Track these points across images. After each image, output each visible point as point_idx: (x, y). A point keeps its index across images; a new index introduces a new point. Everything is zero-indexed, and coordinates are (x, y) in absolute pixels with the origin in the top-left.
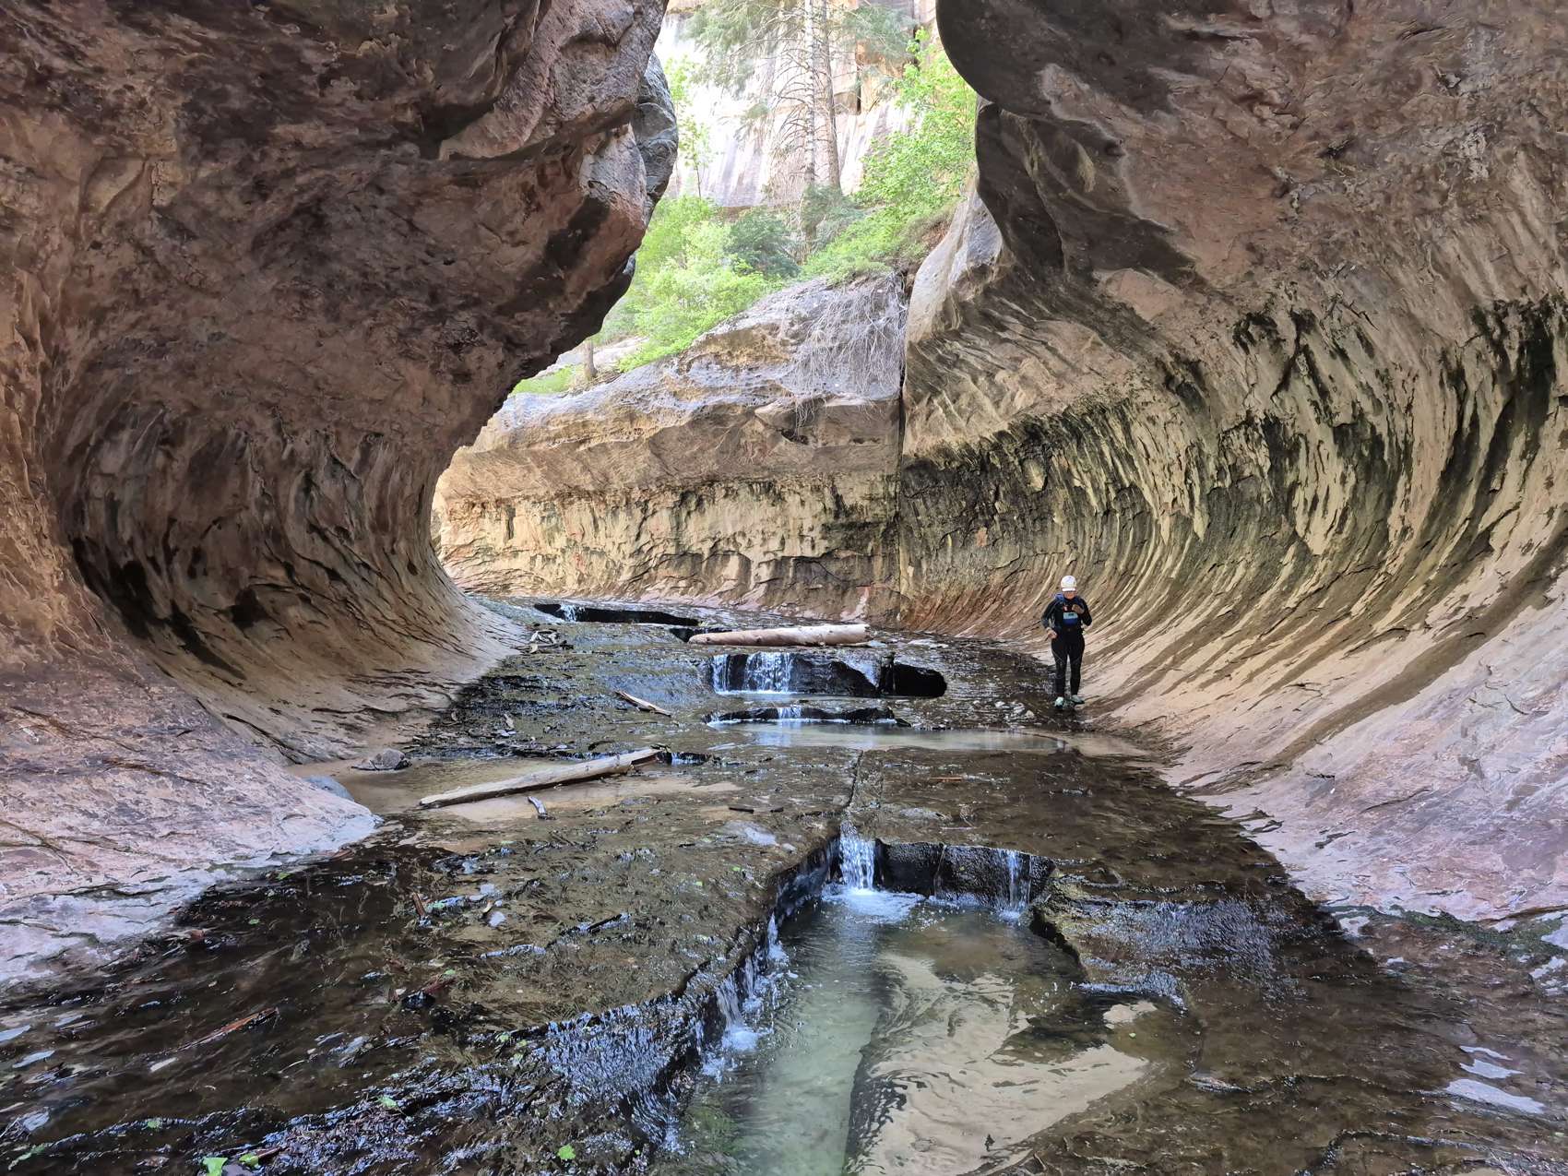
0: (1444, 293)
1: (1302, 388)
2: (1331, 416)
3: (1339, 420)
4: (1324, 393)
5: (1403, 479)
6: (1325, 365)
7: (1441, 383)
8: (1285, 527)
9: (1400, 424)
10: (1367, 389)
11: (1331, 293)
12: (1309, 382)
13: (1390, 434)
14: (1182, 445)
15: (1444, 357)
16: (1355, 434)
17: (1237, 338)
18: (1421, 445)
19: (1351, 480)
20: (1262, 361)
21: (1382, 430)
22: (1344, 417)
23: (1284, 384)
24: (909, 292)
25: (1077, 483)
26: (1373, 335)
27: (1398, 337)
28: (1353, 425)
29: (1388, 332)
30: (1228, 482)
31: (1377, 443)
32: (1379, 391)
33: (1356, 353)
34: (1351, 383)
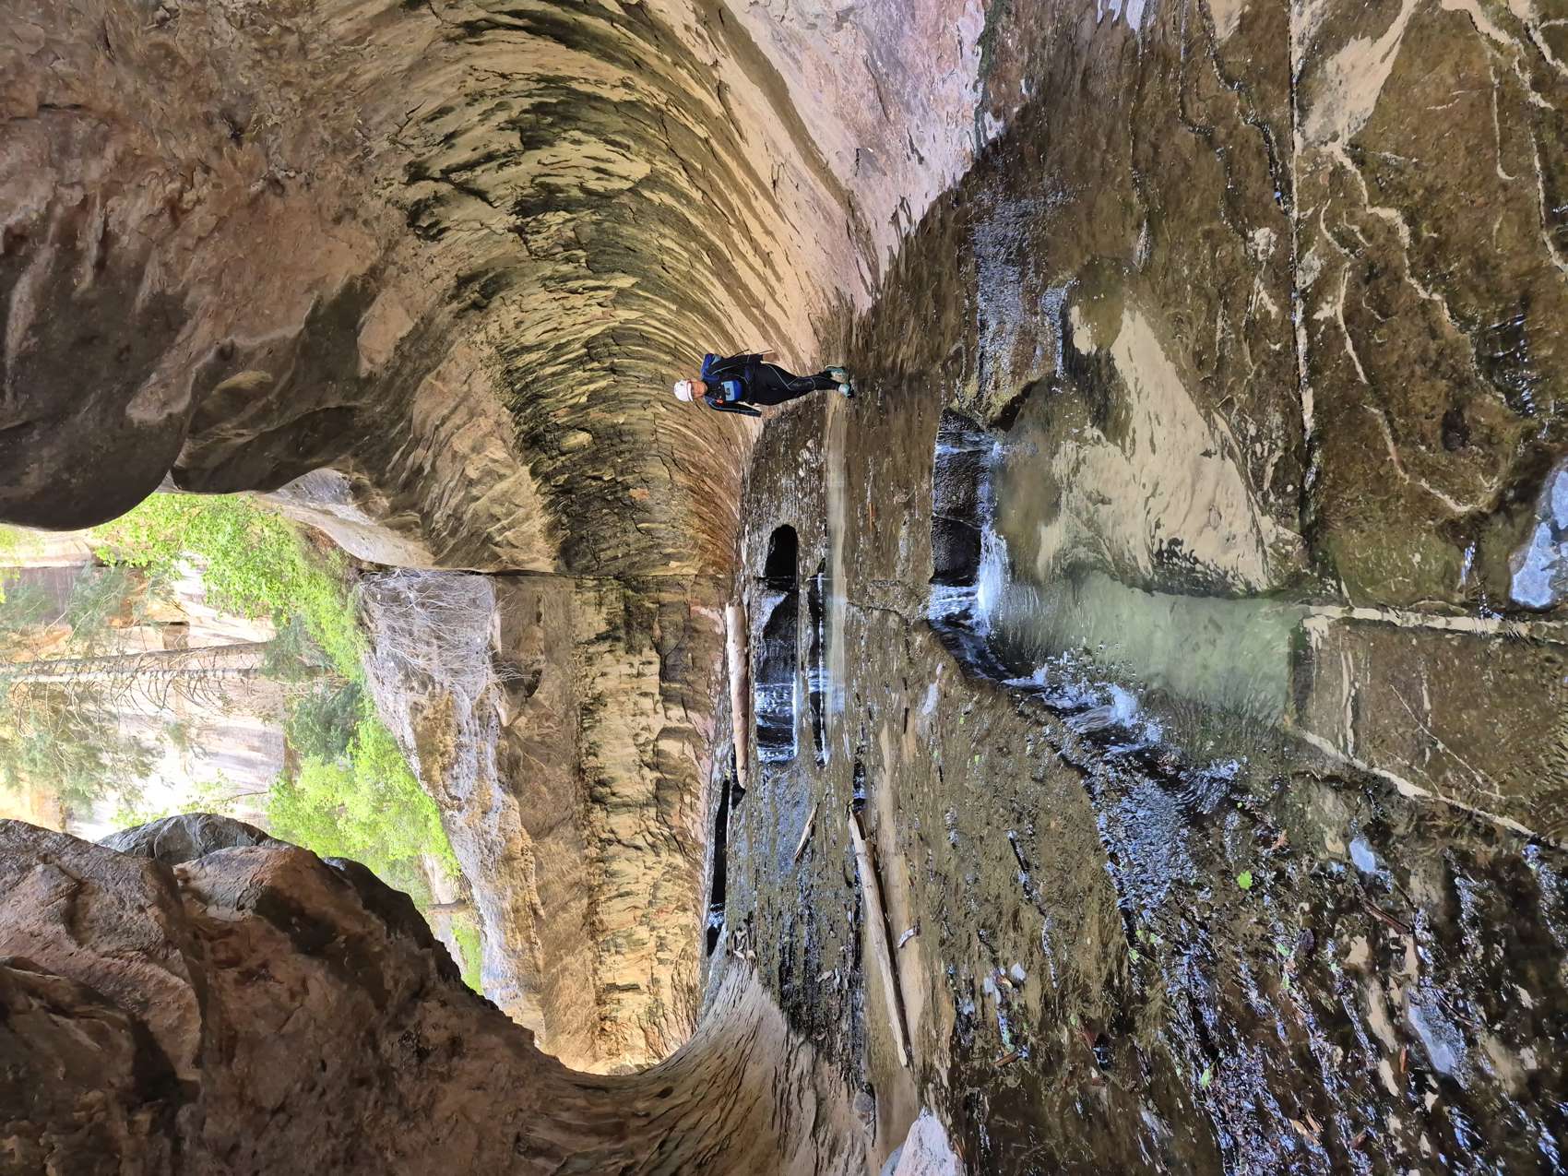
0: (386, 35)
2: (512, 151)
3: (517, 144)
5: (574, 85)
6: (461, 155)
7: (479, 44)
8: (625, 199)
10: (486, 116)
11: (386, 145)
12: (479, 170)
13: (530, 95)
14: (543, 295)
16: (532, 129)
17: (433, 238)
18: (541, 66)
19: (577, 134)
20: (457, 215)
21: (527, 103)
23: (481, 195)
24: (383, 569)
25: (584, 399)
27: (433, 82)
28: (522, 131)
29: (427, 92)
30: (580, 253)
31: (539, 109)
32: (488, 104)
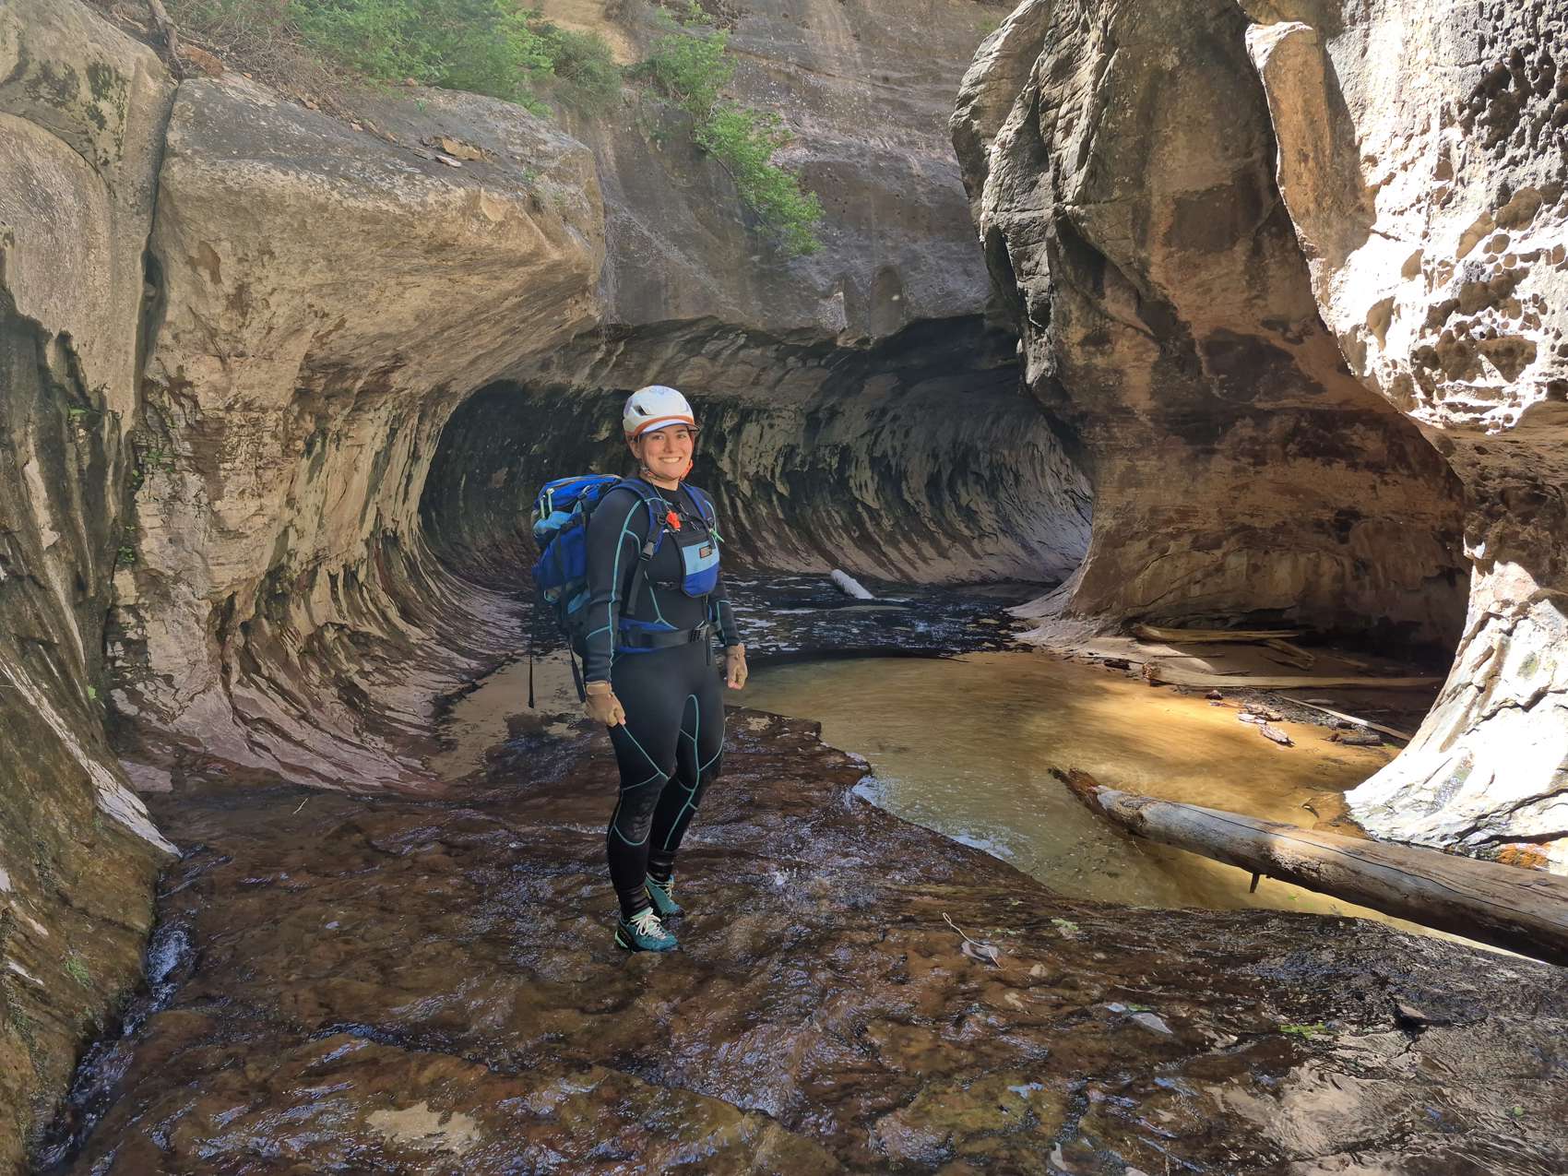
1: (868, 439)
4: (875, 443)
9: (903, 463)
15: (934, 450)
22: (876, 455)
26: (914, 433)
33: (900, 435)
34: (889, 445)
